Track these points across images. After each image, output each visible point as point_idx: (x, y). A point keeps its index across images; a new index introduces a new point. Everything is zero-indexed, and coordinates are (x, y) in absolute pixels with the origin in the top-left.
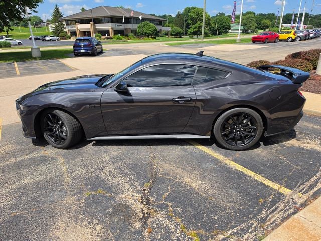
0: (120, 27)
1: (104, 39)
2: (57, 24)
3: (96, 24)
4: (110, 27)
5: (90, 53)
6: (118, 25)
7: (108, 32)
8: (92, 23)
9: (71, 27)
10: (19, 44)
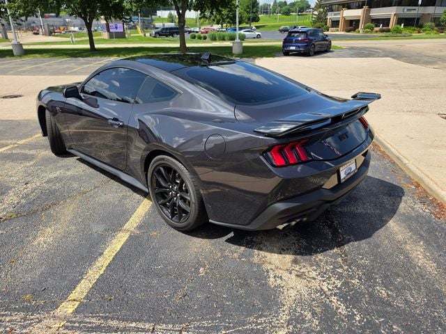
0: (413, 12)
1: (376, 32)
2: (322, 10)
3: (372, 9)
4: (393, 13)
5: (302, 52)
6: (408, 10)
7: (386, 22)
8: (366, 7)
9: (335, 15)
10: (259, 36)
